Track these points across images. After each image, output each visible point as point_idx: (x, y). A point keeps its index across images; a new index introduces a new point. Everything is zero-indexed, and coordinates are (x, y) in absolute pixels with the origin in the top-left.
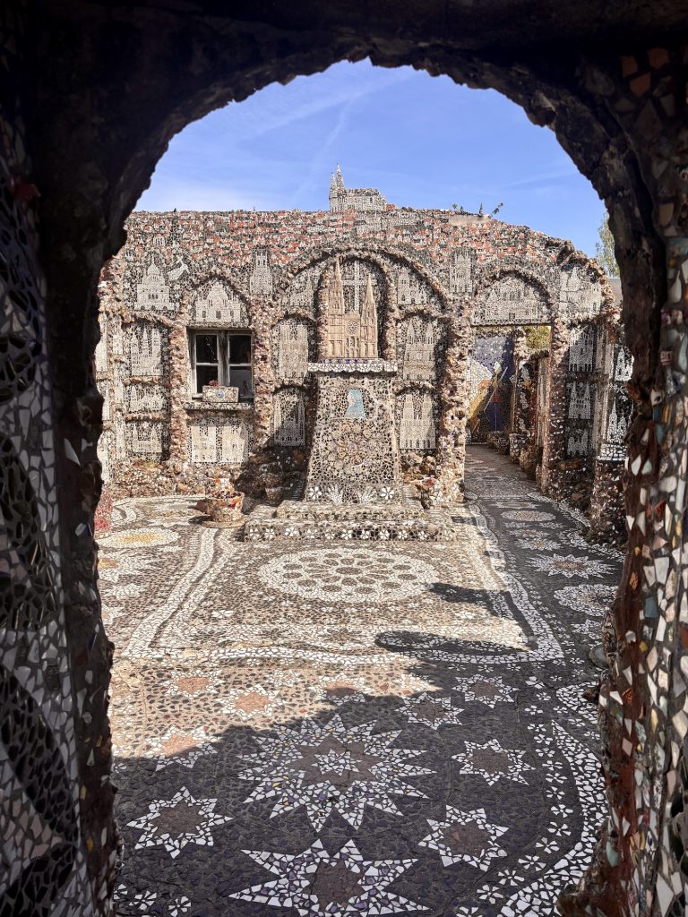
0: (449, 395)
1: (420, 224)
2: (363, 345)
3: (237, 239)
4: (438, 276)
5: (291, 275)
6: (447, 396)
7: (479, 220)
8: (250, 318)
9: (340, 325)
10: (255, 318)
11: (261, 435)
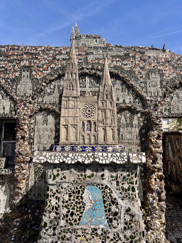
0: (152, 164)
1: (127, 55)
2: (100, 129)
3: (11, 61)
4: (139, 86)
5: (44, 84)
6: (150, 164)
7: (163, 53)
8: (15, 111)
9: (75, 107)
10: (19, 111)
11: (17, 194)
